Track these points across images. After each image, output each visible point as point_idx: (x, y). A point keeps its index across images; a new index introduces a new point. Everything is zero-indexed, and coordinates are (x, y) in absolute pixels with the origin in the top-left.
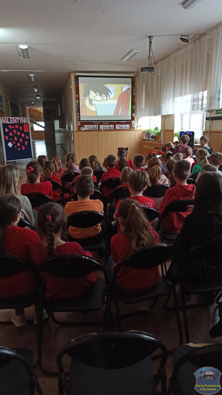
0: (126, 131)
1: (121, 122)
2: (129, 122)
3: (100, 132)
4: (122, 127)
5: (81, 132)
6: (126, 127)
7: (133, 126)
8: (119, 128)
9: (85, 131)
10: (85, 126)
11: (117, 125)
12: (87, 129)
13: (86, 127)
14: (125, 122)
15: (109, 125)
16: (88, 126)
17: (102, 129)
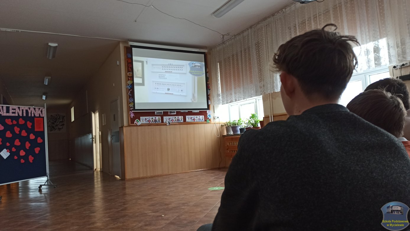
0: (200, 125)
1: (194, 111)
2: (203, 112)
3: (165, 126)
4: (194, 120)
5: (135, 128)
6: (199, 119)
7: (209, 118)
8: (190, 121)
9: (141, 125)
10: (141, 118)
11: (187, 117)
12: (144, 122)
13: (143, 120)
14: (198, 111)
15: (177, 117)
16: (146, 117)
17: (167, 122)
